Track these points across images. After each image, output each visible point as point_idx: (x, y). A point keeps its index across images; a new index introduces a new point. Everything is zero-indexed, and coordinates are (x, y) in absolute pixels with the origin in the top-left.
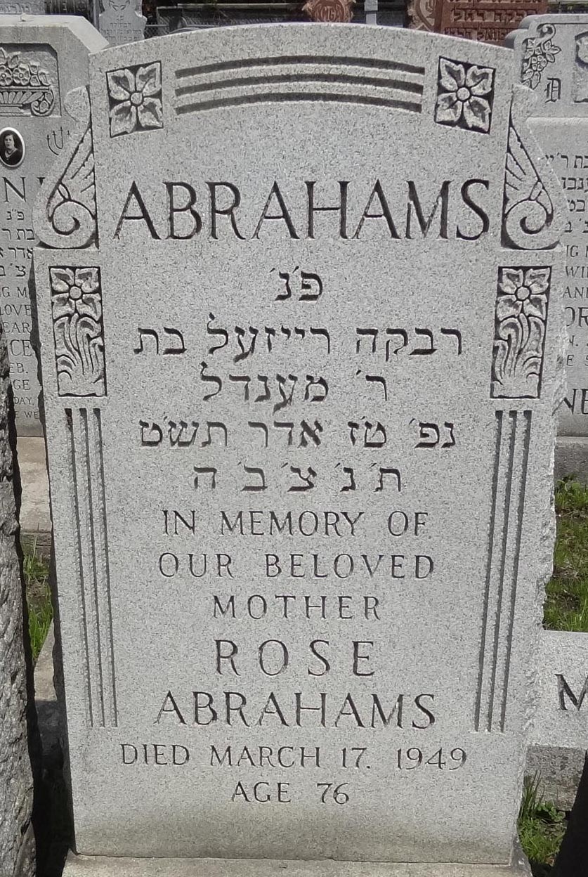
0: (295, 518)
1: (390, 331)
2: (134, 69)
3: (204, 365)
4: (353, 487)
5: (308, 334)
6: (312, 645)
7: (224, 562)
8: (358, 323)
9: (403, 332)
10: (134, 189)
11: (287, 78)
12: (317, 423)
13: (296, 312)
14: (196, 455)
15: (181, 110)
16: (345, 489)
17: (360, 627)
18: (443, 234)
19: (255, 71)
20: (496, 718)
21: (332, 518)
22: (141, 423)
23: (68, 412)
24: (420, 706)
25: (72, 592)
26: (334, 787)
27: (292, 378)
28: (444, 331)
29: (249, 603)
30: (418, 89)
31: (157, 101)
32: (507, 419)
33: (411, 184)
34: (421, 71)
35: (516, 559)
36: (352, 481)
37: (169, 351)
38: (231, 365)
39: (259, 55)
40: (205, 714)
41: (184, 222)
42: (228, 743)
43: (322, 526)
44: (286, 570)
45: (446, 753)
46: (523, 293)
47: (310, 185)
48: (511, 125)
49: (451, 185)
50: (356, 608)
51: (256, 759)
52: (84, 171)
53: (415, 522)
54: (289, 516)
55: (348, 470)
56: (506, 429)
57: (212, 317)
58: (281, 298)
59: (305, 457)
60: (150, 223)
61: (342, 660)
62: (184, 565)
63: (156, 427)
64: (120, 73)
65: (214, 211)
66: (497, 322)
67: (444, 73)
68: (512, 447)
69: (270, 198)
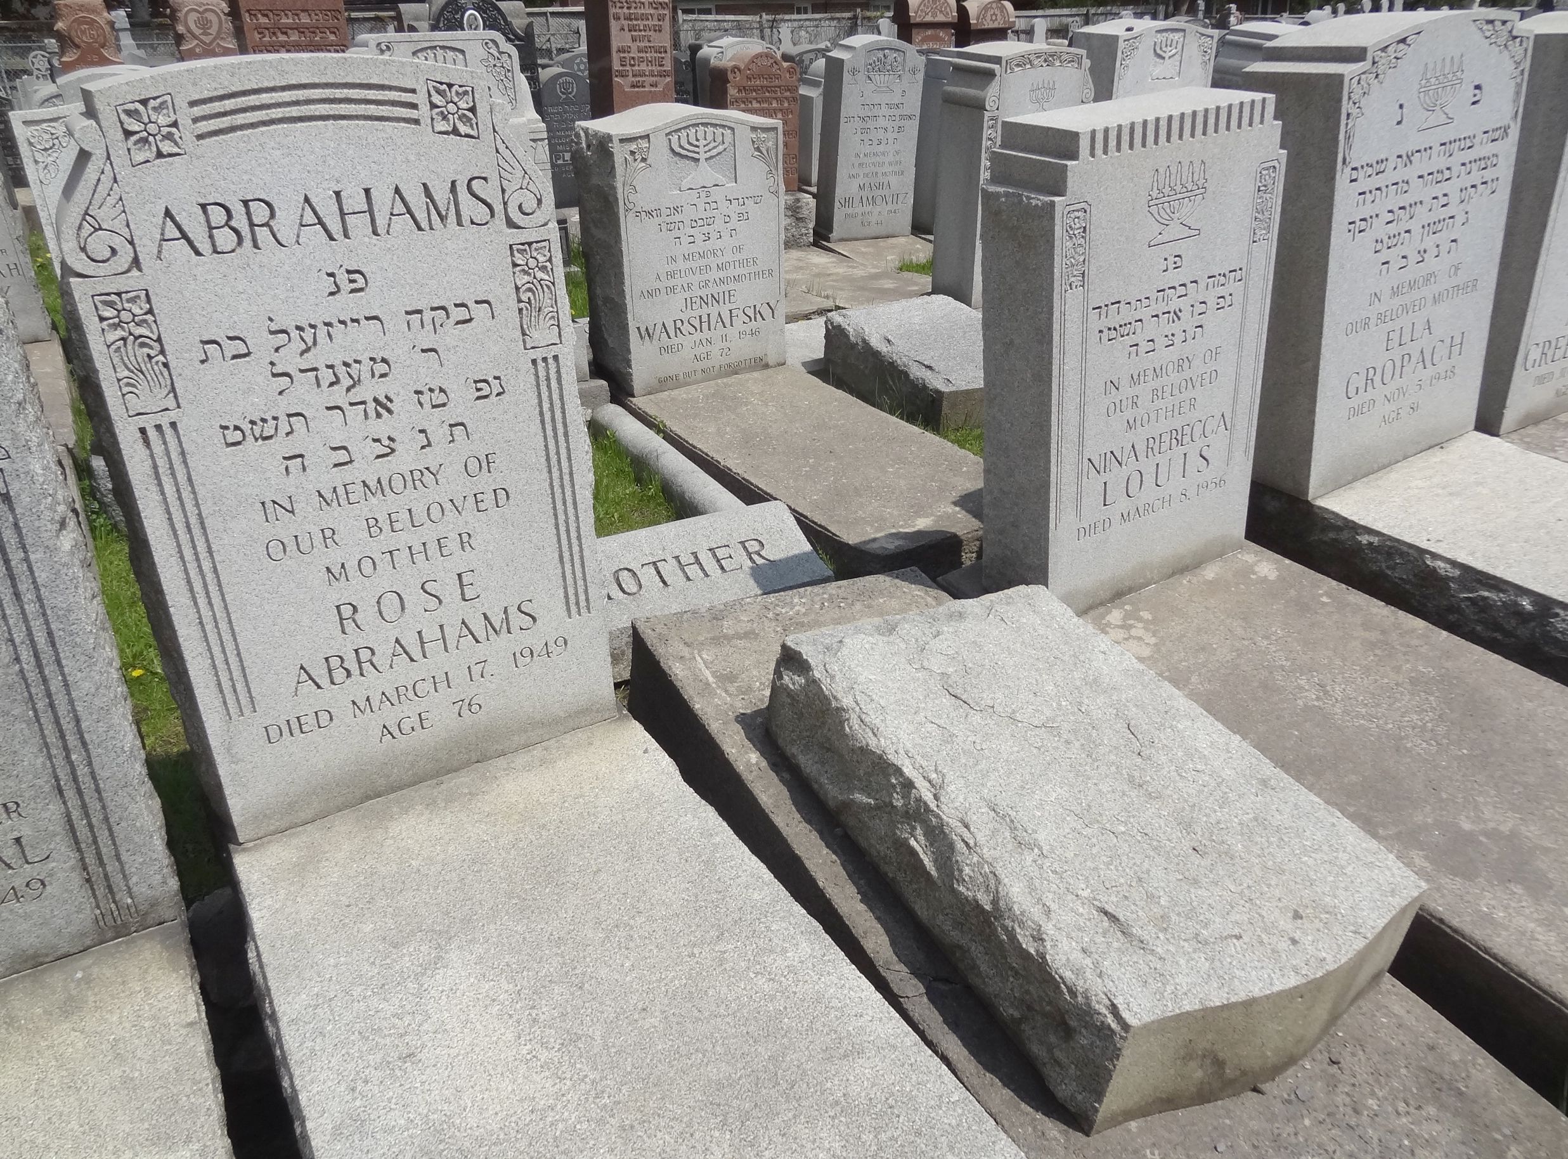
0: (385, 483)
1: (433, 309)
2: (144, 102)
3: (272, 364)
4: (429, 445)
5: (363, 322)
6: (422, 588)
7: (329, 536)
8: (405, 306)
9: (443, 308)
10: (168, 213)
11: (297, 103)
12: (387, 397)
13: (347, 305)
14: (282, 446)
15: (200, 137)
16: (423, 447)
17: (460, 561)
18: (460, 224)
19: (265, 98)
20: (583, 604)
21: (417, 475)
22: (222, 427)
23: (143, 431)
24: (522, 612)
25: (183, 600)
26: (467, 702)
27: (356, 361)
28: (477, 302)
29: (359, 565)
30: (414, 106)
31: (174, 130)
32: (541, 365)
33: (424, 185)
34: (413, 91)
35: (571, 474)
36: (428, 439)
37: (235, 357)
38: (298, 359)
39: (266, 84)
40: (339, 675)
41: (225, 238)
42: (365, 694)
43: (410, 483)
44: (386, 527)
45: (551, 643)
46: (532, 263)
47: (338, 194)
48: (495, 131)
49: (458, 183)
50: (453, 545)
51: (395, 700)
52: (111, 201)
53: (488, 461)
54: (379, 481)
55: (421, 431)
56: (542, 374)
57: (271, 319)
58: (332, 294)
59: (382, 427)
60: (190, 243)
61: (452, 592)
62: (291, 546)
63: (237, 428)
64: (131, 107)
65: (252, 225)
66: (517, 288)
67: (433, 92)
68: (549, 387)
69: (303, 209)
